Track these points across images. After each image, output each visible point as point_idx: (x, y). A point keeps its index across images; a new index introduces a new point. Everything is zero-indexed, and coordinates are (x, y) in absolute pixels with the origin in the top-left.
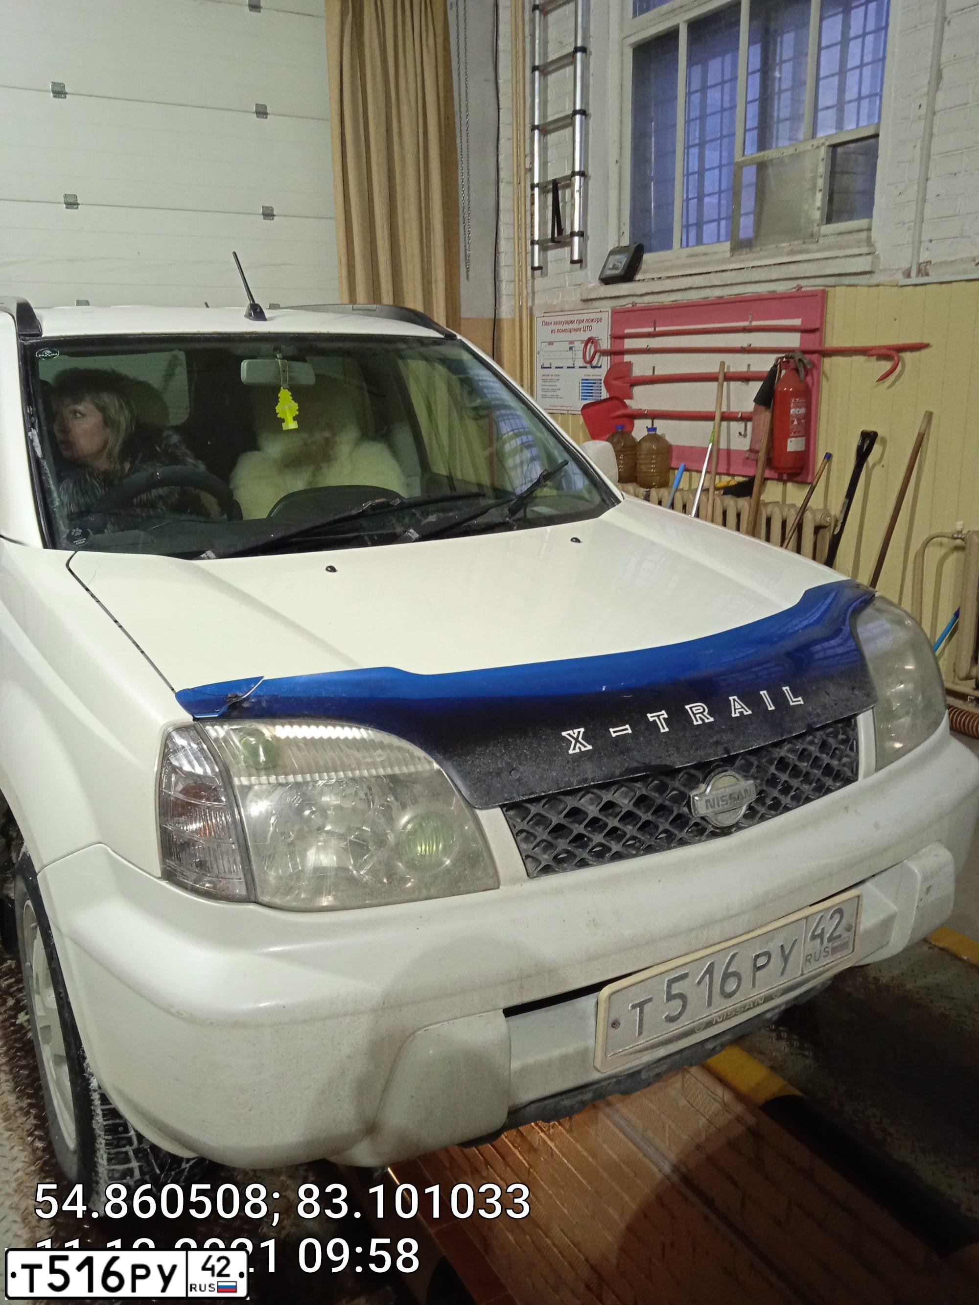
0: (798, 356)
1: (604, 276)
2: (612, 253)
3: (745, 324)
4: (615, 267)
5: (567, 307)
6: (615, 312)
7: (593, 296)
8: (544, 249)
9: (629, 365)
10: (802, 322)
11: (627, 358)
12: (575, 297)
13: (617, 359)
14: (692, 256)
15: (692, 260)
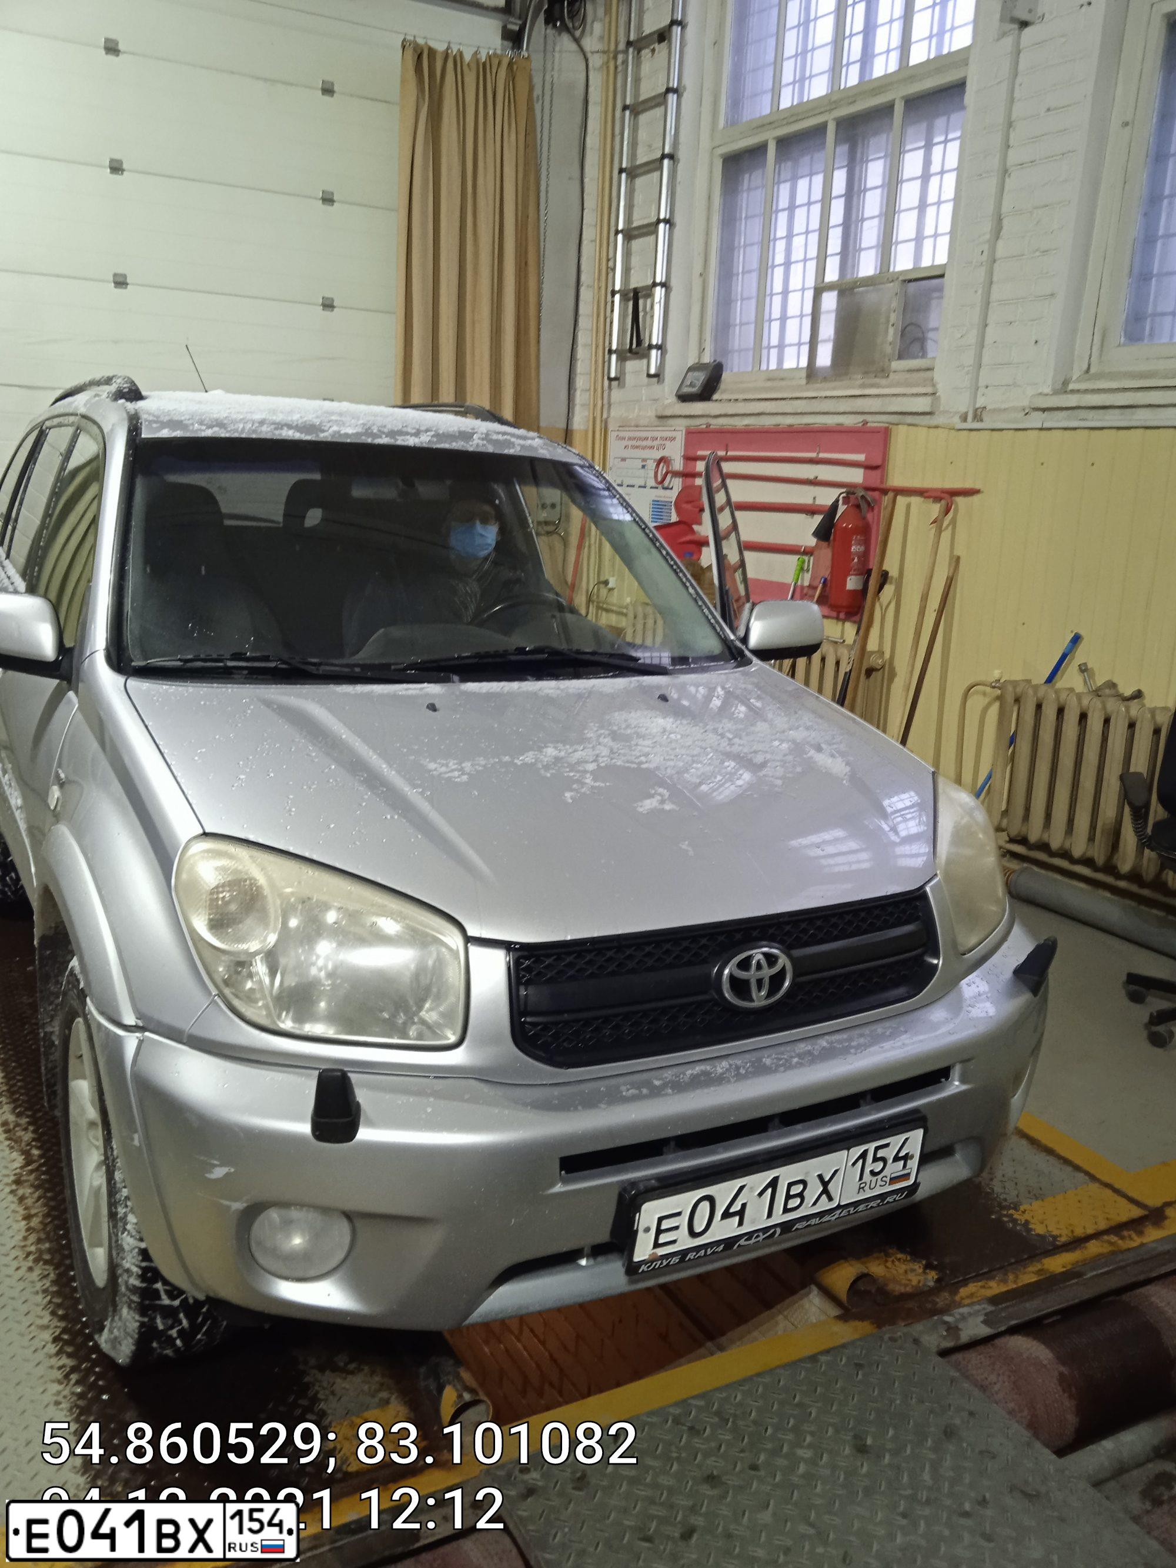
0: (861, 493)
1: (680, 393)
2: (690, 369)
3: (813, 455)
4: (692, 385)
5: (642, 422)
6: (690, 433)
7: (668, 413)
8: (621, 359)
9: (700, 488)
10: (866, 458)
11: (698, 481)
12: (651, 413)
13: (689, 481)
14: (769, 380)
15: (769, 384)
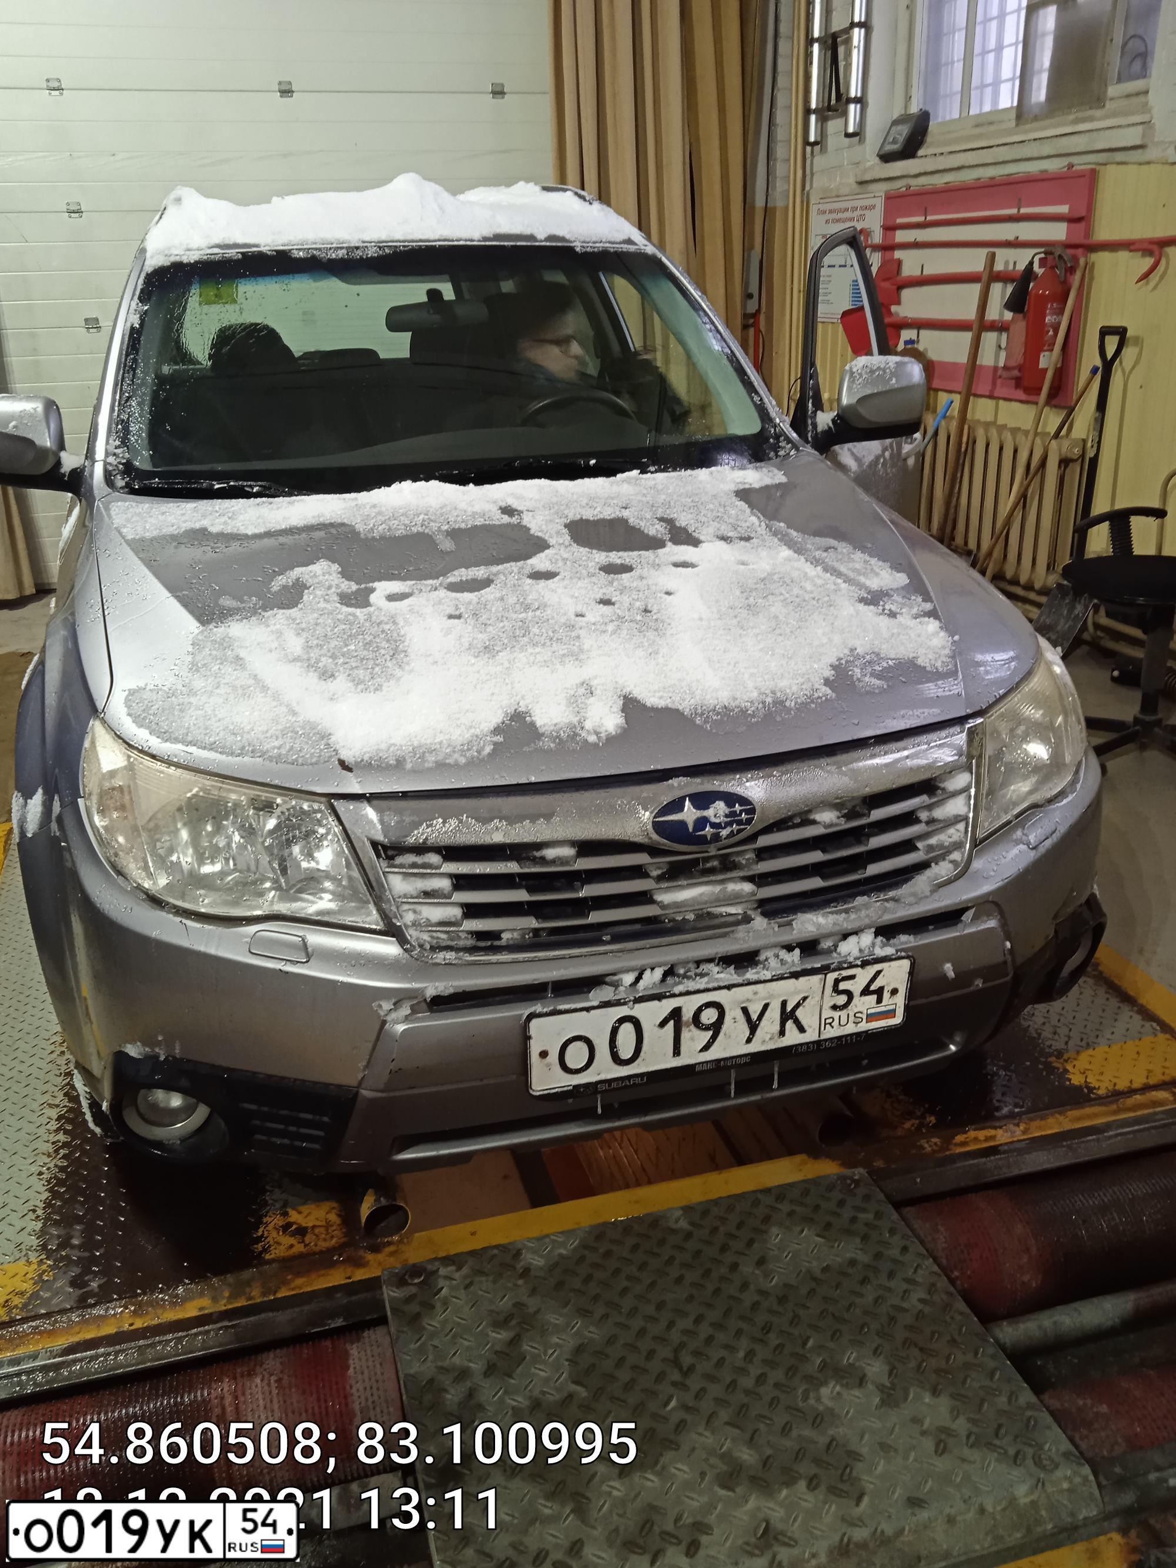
0: (1058, 251)
1: (882, 153)
2: (895, 123)
3: (1013, 211)
4: (894, 142)
5: (844, 191)
6: (889, 198)
7: (868, 177)
8: (823, 120)
9: (899, 263)
10: (1070, 209)
11: (898, 254)
12: (852, 180)
13: (888, 254)
14: (977, 126)
15: (978, 131)
